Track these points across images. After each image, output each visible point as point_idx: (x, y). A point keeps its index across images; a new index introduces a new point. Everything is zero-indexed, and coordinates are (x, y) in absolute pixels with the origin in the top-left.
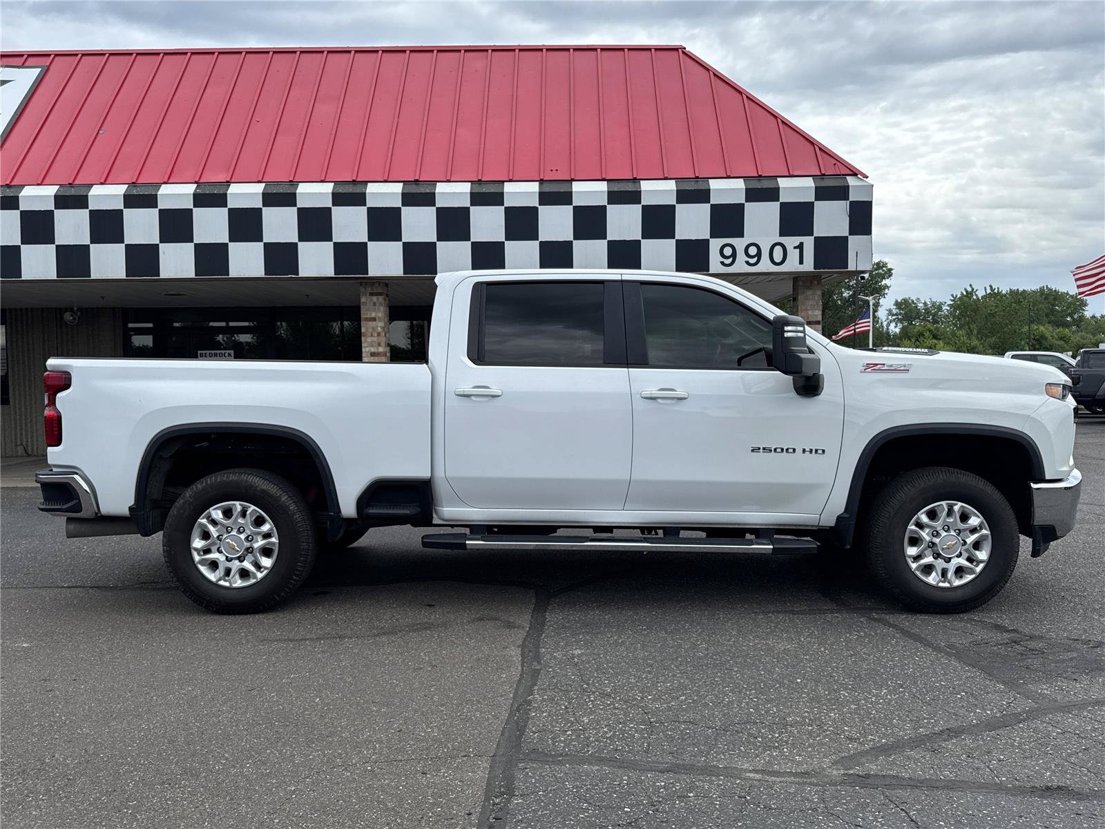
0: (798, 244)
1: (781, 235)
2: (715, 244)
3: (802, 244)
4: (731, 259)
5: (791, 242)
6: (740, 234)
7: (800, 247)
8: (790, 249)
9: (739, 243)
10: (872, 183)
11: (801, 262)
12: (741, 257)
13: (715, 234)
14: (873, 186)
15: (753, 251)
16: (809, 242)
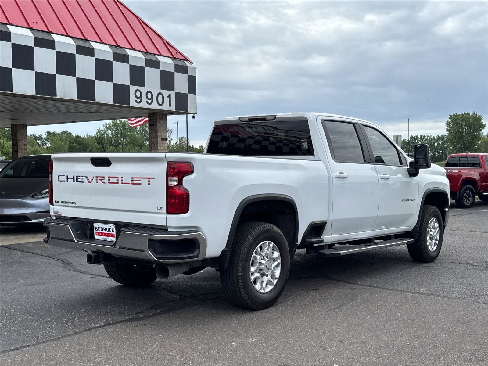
0: (168, 95)
1: (162, 88)
2: (133, 89)
3: (170, 95)
4: (140, 99)
5: (166, 93)
6: (143, 85)
7: (169, 96)
8: (165, 97)
9: (144, 90)
10: (196, 67)
11: (170, 106)
12: (144, 99)
13: (132, 83)
14: (196, 68)
15: (149, 96)
16: (173, 94)
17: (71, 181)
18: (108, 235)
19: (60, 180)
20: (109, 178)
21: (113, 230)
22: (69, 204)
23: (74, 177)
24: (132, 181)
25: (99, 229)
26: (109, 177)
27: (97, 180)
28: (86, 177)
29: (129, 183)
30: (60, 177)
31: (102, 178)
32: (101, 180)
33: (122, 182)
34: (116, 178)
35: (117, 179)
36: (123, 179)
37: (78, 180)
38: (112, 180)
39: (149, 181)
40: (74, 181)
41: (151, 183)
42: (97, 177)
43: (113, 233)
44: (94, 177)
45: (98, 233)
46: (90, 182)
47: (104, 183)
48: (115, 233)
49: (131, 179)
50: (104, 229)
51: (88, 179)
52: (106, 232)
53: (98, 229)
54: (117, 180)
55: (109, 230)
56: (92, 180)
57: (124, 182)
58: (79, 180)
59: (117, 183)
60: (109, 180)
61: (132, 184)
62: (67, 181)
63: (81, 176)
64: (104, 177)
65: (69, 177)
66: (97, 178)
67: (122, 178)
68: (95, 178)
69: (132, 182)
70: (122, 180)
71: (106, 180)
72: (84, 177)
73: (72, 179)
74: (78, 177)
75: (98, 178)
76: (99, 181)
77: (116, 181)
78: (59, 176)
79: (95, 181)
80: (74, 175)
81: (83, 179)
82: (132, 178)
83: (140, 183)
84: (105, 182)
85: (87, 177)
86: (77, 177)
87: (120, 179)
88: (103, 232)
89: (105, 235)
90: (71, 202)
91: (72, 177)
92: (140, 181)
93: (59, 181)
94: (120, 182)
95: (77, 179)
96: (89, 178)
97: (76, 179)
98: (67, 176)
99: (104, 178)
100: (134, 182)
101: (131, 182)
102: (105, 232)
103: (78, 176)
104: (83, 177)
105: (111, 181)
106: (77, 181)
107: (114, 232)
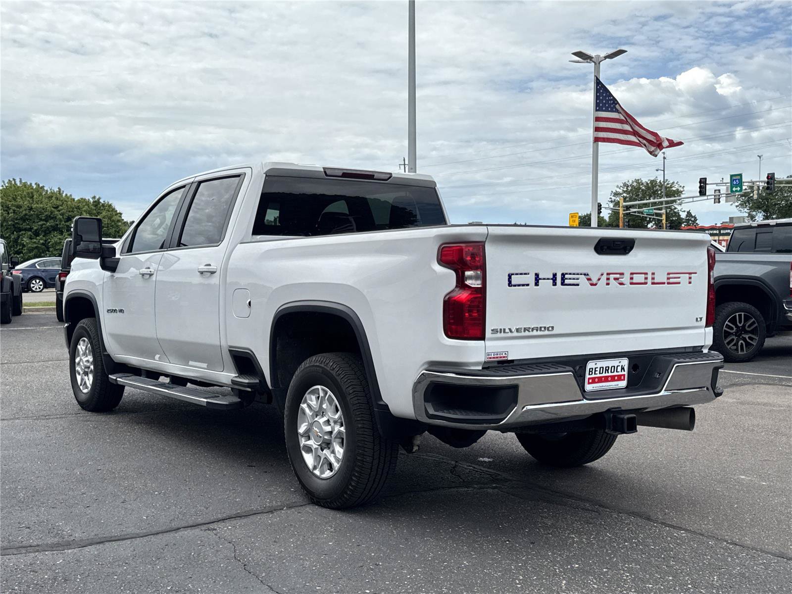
17: (545, 284)
18: (613, 379)
19: (513, 283)
20: (632, 276)
21: (623, 369)
22: (535, 333)
23: (555, 275)
24: (668, 279)
25: (595, 371)
26: (632, 274)
27: (608, 279)
28: (585, 274)
29: (664, 283)
30: (512, 276)
31: (618, 276)
32: (615, 279)
33: (653, 281)
34: (643, 275)
35: (646, 276)
36: (655, 276)
37: (566, 280)
38: (638, 278)
39: (690, 278)
40: (555, 284)
41: (692, 280)
42: (608, 274)
43: (623, 373)
44: (602, 275)
45: (593, 379)
46: (592, 285)
47: (621, 284)
48: (626, 373)
49: (666, 276)
50: (606, 370)
51: (589, 279)
52: (610, 374)
53: (593, 371)
54: (646, 278)
55: (615, 368)
56: (599, 279)
57: (656, 281)
58: (567, 282)
59: (646, 283)
60: (632, 278)
61: (668, 283)
62: (537, 284)
63: (574, 274)
64: (622, 274)
65: (540, 277)
66: (608, 277)
67: (653, 274)
68: (605, 276)
69: (668, 281)
70: (653, 279)
71: (626, 279)
72: (581, 274)
73: (552, 281)
74: (566, 276)
75: (612, 277)
76: (612, 281)
77: (643, 281)
78: (510, 276)
79: (605, 281)
80: (555, 272)
81: (578, 279)
82: (669, 274)
83: (679, 281)
84: (624, 282)
85: (588, 275)
86: (563, 275)
87: (650, 276)
88: (604, 375)
89: (606, 379)
90: (541, 328)
91: (552, 277)
92: (679, 278)
93: (510, 284)
94: (649, 281)
95: (563, 279)
96: (591, 276)
97: (561, 279)
98: (537, 275)
99: (622, 276)
100: (671, 280)
101: (666, 281)
102: (607, 374)
103: (567, 274)
104: (578, 274)
105: (634, 281)
106: (563, 284)
107: (624, 371)
